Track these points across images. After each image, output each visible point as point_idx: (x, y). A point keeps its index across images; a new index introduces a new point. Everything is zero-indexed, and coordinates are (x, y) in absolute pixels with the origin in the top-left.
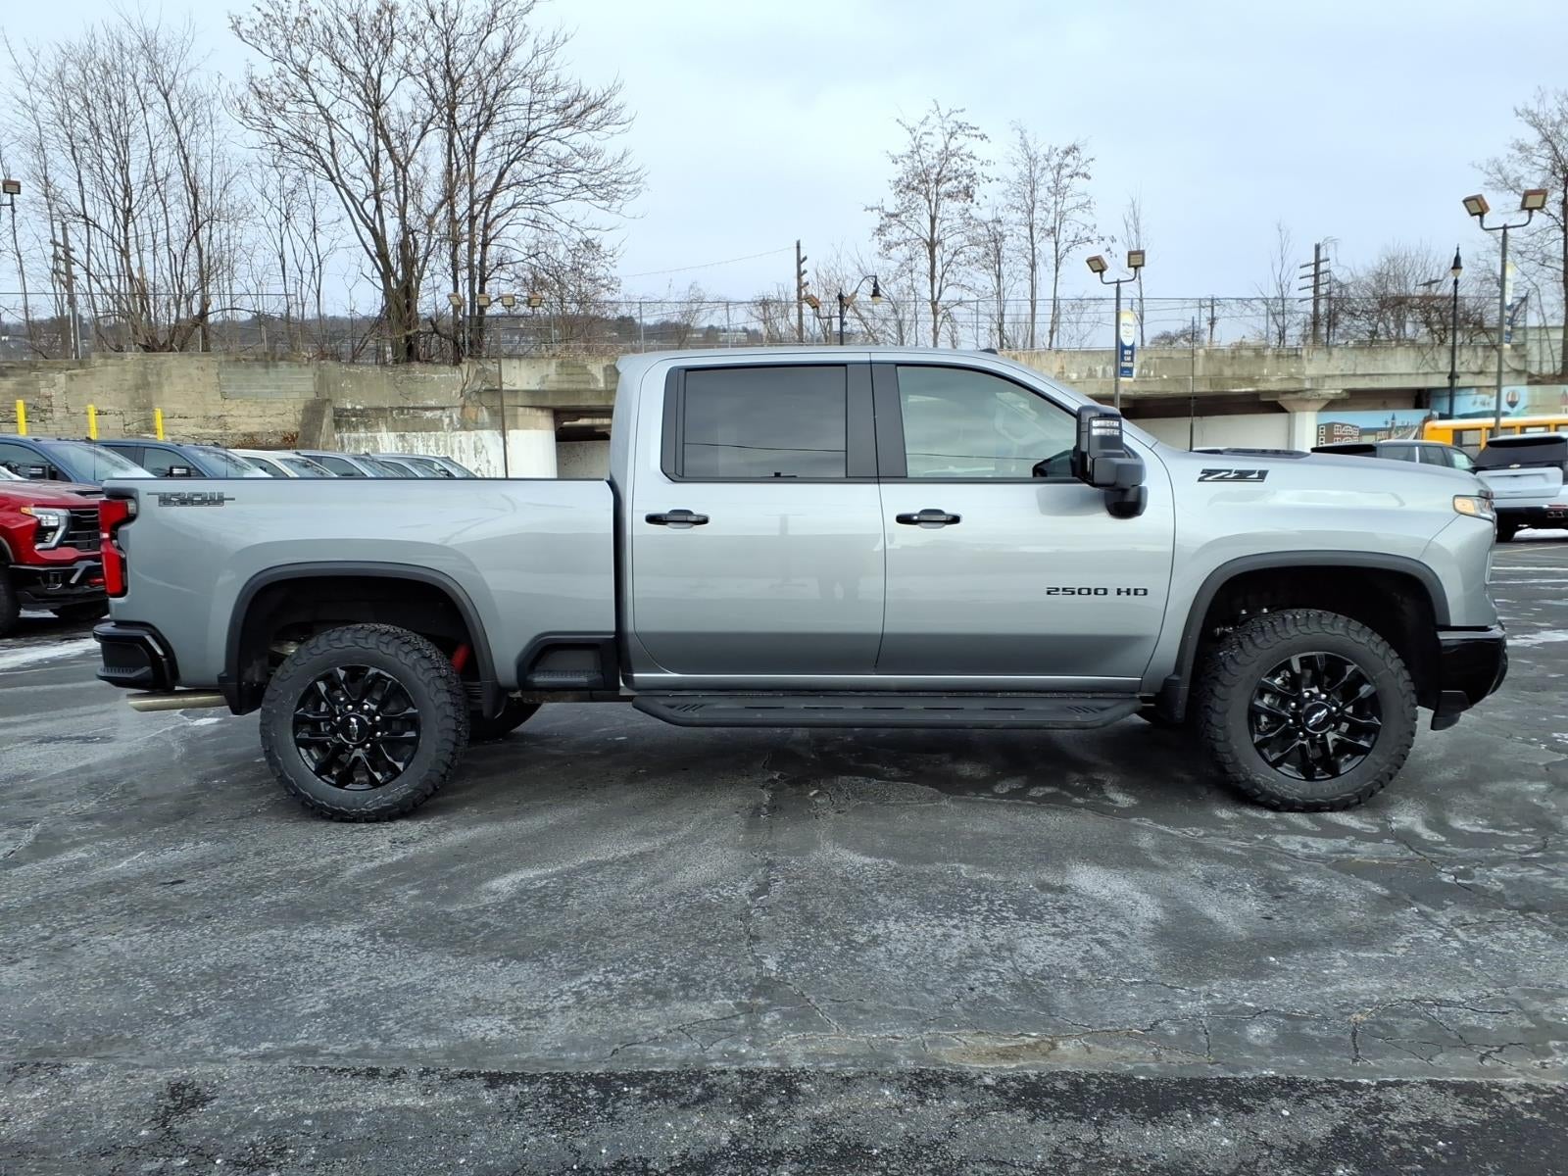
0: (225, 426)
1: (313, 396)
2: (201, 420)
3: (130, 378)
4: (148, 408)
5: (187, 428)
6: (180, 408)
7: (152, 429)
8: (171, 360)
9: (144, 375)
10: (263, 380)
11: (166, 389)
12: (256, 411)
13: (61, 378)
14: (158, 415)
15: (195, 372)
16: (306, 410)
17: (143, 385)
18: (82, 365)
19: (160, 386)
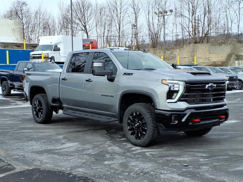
0: (209, 60)
1: (229, 52)
2: (204, 59)
3: (191, 50)
4: (193, 56)
5: (201, 61)
6: (200, 56)
7: (194, 61)
8: (199, 45)
9: (194, 49)
10: (218, 49)
11: (198, 52)
12: (217, 56)
13: (178, 50)
14: (195, 58)
15: (204, 47)
16: (228, 56)
17: (193, 51)
18: (182, 47)
19: (196, 51)
